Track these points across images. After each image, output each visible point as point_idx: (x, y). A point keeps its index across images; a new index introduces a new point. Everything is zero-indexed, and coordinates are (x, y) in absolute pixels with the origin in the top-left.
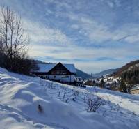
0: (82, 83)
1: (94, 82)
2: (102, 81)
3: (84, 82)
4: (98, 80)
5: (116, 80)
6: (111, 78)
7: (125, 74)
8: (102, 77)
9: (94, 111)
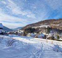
0: (7, 33)
1: (13, 33)
2: (17, 32)
3: (8, 33)
4: (15, 32)
5: (22, 31)
6: (21, 31)
7: (26, 29)
8: (17, 30)
9: (10, 46)
